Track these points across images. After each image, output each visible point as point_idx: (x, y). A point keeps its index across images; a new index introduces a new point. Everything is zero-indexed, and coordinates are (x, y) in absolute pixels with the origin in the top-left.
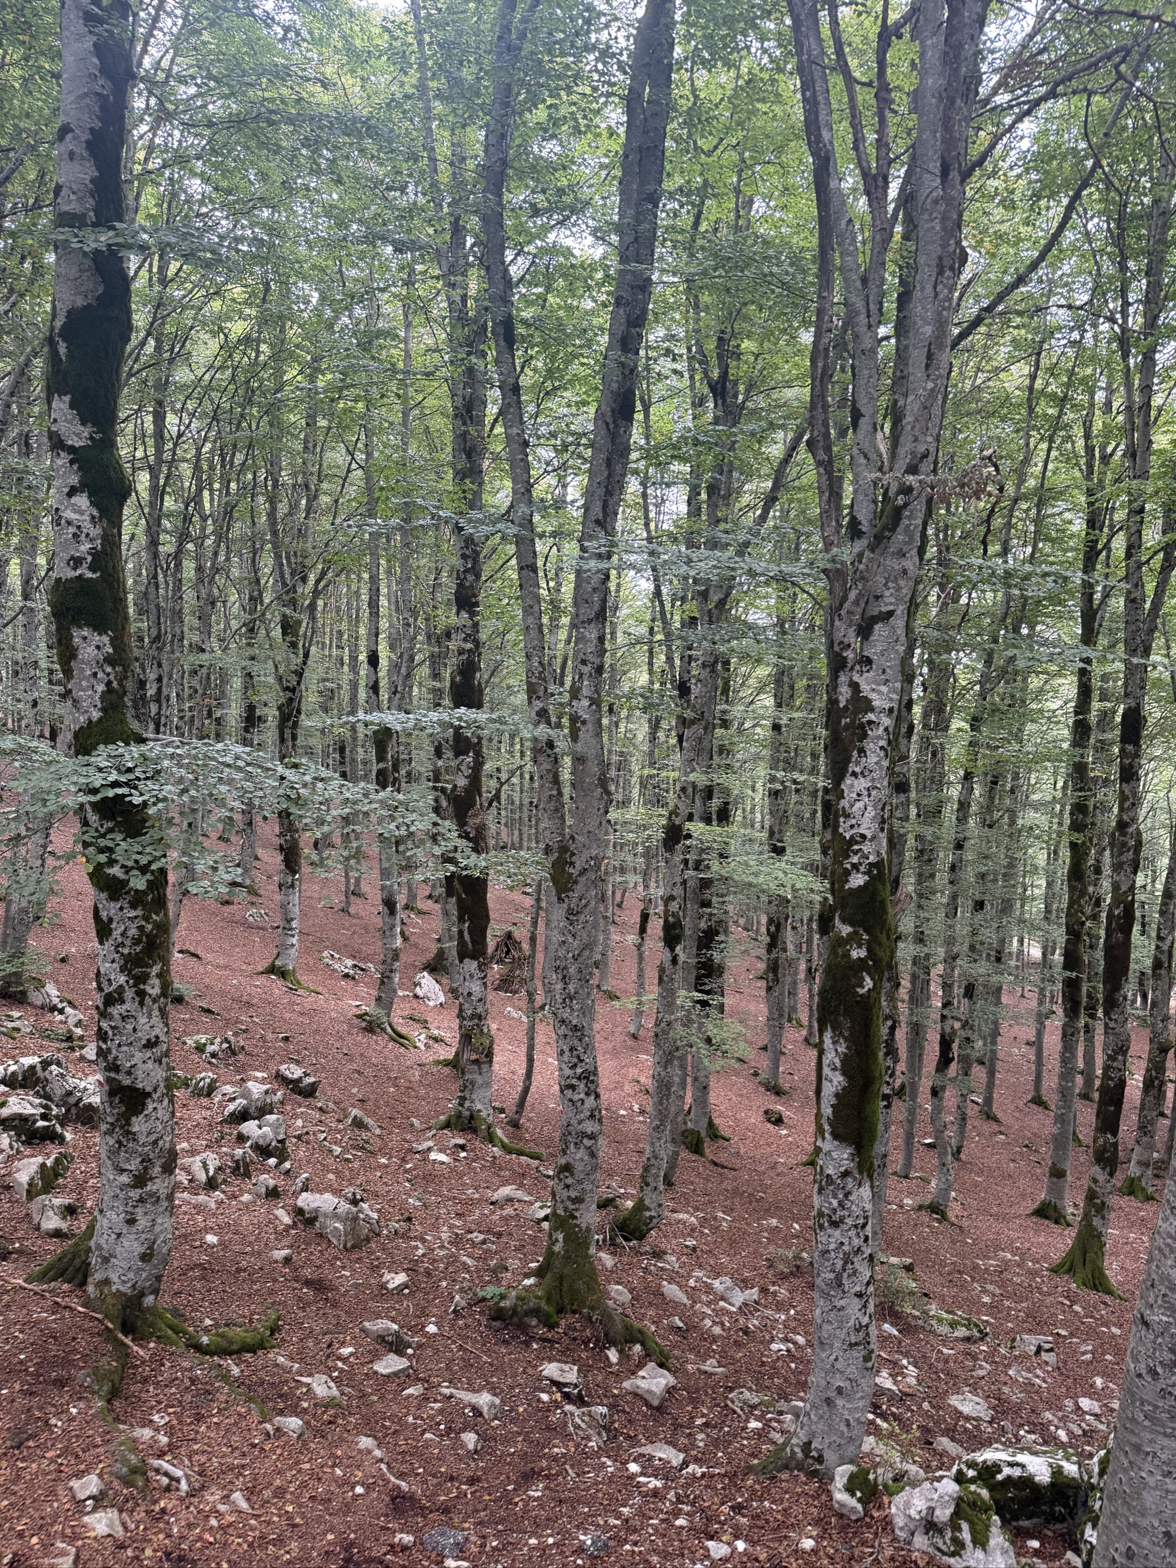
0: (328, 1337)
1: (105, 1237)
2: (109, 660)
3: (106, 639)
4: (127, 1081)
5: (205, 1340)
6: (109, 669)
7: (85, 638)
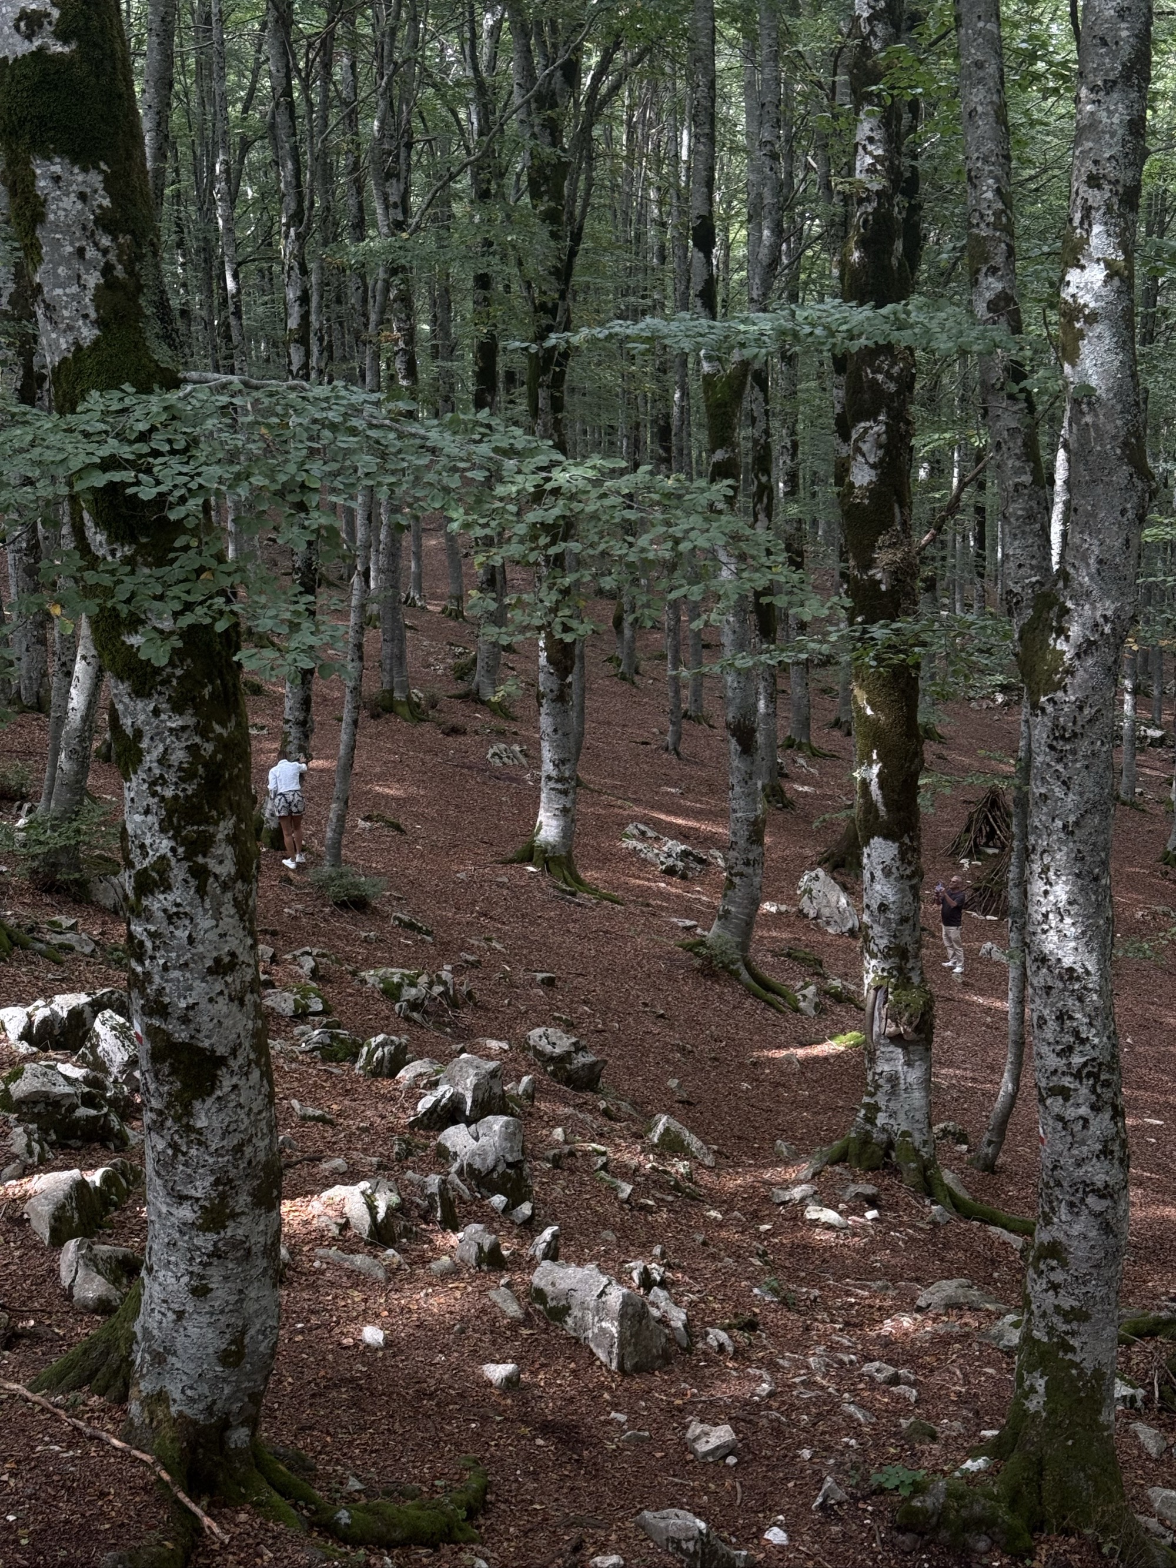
0: (575, 1532)
1: (158, 1316)
2: (106, 222)
3: (95, 179)
4: (181, 1035)
5: (344, 1516)
6: (105, 241)
7: (57, 179)
